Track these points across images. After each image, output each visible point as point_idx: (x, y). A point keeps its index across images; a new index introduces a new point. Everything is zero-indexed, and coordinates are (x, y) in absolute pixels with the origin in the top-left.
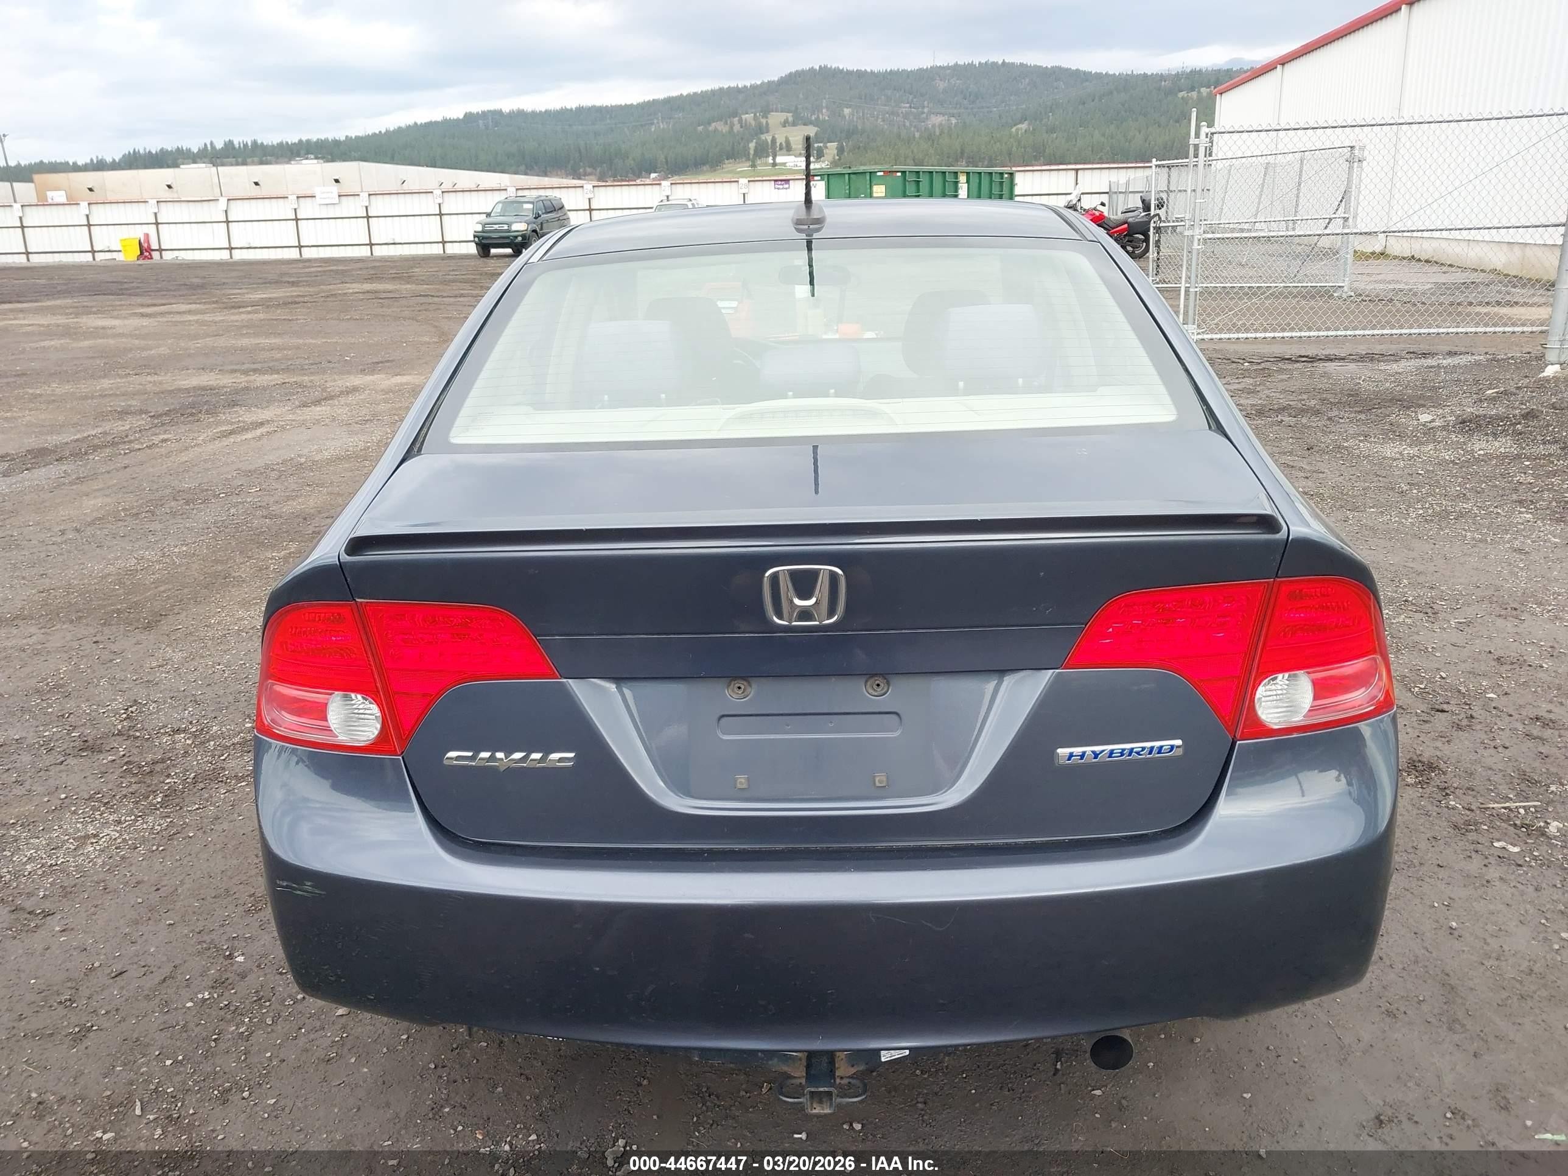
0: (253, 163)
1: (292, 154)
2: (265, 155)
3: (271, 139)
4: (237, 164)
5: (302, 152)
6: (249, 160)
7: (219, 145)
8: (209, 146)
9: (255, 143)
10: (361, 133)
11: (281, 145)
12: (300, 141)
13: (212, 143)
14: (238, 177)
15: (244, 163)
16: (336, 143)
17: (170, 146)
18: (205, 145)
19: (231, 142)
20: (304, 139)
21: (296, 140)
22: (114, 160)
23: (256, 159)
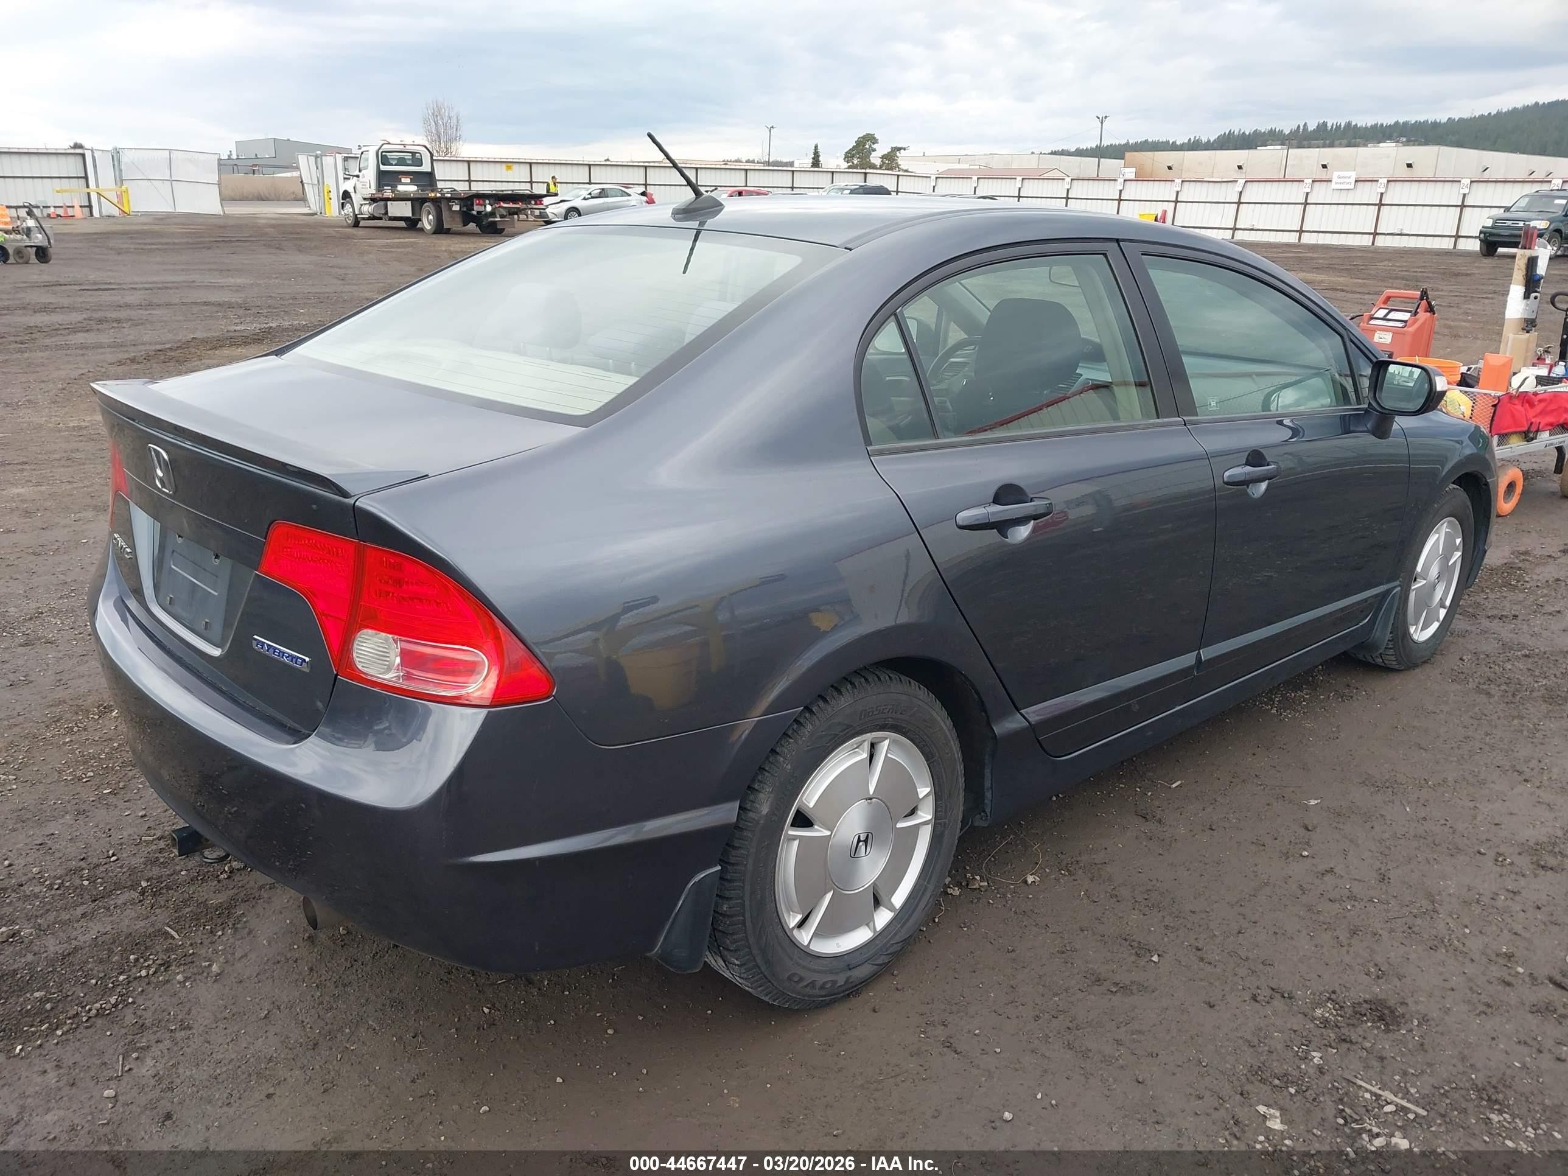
0: (1340, 146)
1: (1383, 136)
2: (1355, 138)
3: (1364, 121)
4: (1324, 146)
5: (1395, 134)
6: (1337, 142)
7: (1312, 127)
8: (1301, 128)
9: (1349, 124)
10: (1466, 115)
11: (1374, 127)
12: (1397, 123)
13: (1305, 124)
14: (1309, 158)
15: (1331, 146)
16: (1436, 125)
17: (1263, 128)
18: (1299, 126)
19: (1325, 124)
20: (1401, 121)
21: (1391, 122)
22: (1209, 141)
23: (1344, 142)
